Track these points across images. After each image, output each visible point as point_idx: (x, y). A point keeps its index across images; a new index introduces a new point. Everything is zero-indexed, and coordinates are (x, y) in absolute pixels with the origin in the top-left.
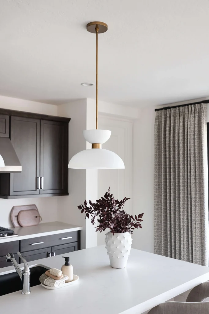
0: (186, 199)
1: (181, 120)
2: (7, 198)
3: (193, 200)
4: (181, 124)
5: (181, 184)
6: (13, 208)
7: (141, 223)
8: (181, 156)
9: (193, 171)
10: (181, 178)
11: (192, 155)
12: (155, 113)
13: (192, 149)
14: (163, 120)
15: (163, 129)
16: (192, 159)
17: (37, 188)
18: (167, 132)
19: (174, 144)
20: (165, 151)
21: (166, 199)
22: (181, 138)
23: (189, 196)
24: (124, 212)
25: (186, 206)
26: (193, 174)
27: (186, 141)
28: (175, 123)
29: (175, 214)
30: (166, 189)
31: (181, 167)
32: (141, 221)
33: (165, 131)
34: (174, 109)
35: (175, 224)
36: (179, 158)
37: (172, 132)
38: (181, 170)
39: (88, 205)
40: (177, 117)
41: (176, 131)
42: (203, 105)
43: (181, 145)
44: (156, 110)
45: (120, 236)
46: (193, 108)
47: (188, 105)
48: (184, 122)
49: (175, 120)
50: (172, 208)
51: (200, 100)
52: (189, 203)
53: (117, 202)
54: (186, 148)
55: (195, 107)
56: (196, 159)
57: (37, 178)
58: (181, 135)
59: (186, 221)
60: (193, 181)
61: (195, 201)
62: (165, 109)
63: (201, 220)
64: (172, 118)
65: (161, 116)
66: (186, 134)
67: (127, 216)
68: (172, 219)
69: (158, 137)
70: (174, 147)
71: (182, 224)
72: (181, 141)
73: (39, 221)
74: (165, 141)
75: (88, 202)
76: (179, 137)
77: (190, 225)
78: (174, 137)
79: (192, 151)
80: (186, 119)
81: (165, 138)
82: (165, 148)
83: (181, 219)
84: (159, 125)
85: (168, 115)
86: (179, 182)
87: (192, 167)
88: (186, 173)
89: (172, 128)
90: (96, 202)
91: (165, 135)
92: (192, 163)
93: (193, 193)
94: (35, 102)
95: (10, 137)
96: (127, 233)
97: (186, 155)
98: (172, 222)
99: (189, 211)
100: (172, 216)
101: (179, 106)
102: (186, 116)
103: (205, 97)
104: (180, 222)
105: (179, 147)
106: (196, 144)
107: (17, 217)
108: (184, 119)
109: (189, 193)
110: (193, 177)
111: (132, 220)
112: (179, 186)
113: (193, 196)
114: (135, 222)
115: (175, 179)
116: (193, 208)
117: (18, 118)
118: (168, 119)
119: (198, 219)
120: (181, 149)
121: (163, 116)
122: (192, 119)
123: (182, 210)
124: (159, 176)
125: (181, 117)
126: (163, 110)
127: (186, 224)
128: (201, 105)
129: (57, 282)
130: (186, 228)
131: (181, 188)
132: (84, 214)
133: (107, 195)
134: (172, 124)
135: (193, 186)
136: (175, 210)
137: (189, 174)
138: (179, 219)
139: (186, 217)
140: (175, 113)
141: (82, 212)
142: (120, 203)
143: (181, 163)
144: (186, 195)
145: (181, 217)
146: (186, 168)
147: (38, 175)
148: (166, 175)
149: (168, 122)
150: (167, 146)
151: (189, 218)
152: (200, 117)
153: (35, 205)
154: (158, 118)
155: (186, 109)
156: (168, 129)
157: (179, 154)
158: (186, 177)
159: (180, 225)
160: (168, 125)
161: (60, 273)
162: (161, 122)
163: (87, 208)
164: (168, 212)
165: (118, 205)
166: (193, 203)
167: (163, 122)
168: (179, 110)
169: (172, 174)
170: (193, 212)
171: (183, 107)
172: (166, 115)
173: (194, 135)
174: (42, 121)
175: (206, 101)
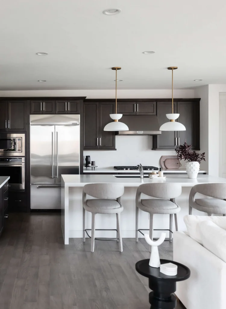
2: (155, 150)
6: (161, 157)
7: (204, 157)
17: (175, 144)
32: (204, 156)
57: (175, 139)
67: (196, 153)
73: (180, 167)
95: (157, 115)
96: (196, 162)
107: (164, 162)
111: (199, 156)
114: (201, 157)
147: (176, 137)
174: (178, 102)
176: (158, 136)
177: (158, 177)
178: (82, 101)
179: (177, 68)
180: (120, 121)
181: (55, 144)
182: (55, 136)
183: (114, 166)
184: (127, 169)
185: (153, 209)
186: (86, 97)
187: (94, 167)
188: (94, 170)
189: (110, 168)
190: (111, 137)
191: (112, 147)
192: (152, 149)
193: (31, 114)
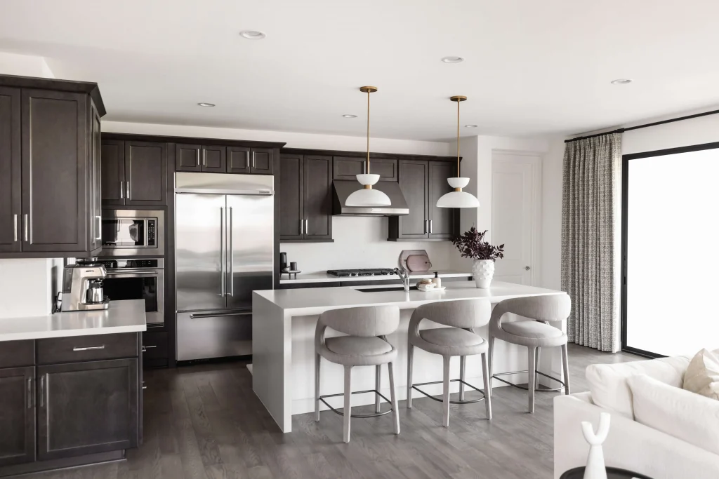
0: (594, 245)
1: (592, 154)
2: (395, 241)
3: (602, 246)
4: (592, 158)
5: (589, 228)
6: (402, 252)
7: (502, 253)
8: (590, 196)
9: (602, 212)
10: (590, 221)
11: (602, 194)
12: (565, 145)
13: (602, 187)
14: (572, 153)
15: (572, 164)
16: (601, 198)
17: (425, 231)
19: (583, 181)
20: (575, 190)
21: (574, 246)
23: (598, 242)
24: (486, 243)
25: (594, 253)
26: (602, 215)
27: (595, 177)
28: (585, 156)
29: (583, 263)
30: (574, 235)
31: (590, 208)
32: (503, 251)
33: (574, 166)
34: (584, 140)
35: (583, 275)
36: (588, 198)
37: (581, 167)
38: (591, 212)
39: (459, 238)
40: (588, 150)
41: (586, 167)
42: (616, 136)
43: (590, 183)
44: (566, 141)
46: (604, 139)
47: (599, 135)
48: (594, 156)
49: (585, 153)
50: (581, 257)
51: (613, 130)
52: (598, 250)
53: (480, 234)
54: (595, 186)
55: (606, 138)
56: (606, 198)
57: (425, 222)
58: (590, 171)
59: (594, 270)
60: (602, 224)
61: (604, 247)
62: (576, 139)
63: (611, 268)
64: (582, 151)
65: (571, 149)
66: (595, 169)
67: (489, 246)
68: (581, 269)
69: (567, 173)
70: (583, 185)
71: (590, 274)
72: (590, 178)
73: (429, 267)
74: (573, 179)
77: (598, 275)
79: (602, 190)
80: (597, 152)
81: (574, 175)
82: (574, 187)
83: (590, 269)
84: (569, 159)
85: (578, 148)
86: (588, 226)
87: (602, 208)
88: (595, 216)
89: (581, 163)
90: (464, 235)
91: (574, 171)
92: (602, 204)
93: (602, 238)
95: (398, 181)
96: (490, 260)
97: (595, 195)
98: (581, 273)
99: (597, 258)
101: (589, 137)
102: (597, 149)
103: (618, 126)
104: (588, 272)
105: (588, 185)
106: (607, 181)
107: (406, 261)
108: (594, 152)
109: (598, 239)
110: (602, 220)
111: (494, 250)
112: (587, 230)
113: (602, 241)
114: (498, 252)
115: (583, 222)
116: (601, 255)
117: (405, 161)
118: (578, 153)
119: (607, 267)
120: (590, 187)
121: (573, 149)
122: (603, 152)
123: (590, 258)
124: (568, 220)
125: (592, 150)
126: (573, 142)
127: (594, 274)
128: (612, 136)
130: (594, 277)
131: (590, 233)
132: (456, 245)
134: (581, 159)
135: (602, 229)
136: (583, 258)
137: (598, 216)
138: (588, 268)
139: (594, 266)
140: (585, 145)
142: (482, 235)
144: (594, 241)
145: (590, 266)
146: (595, 209)
147: (427, 219)
148: (574, 219)
149: (577, 156)
150: (576, 184)
151: (598, 267)
152: (611, 149)
153: (424, 250)
154: (568, 150)
155: (597, 141)
156: (576, 164)
157: (588, 194)
158: (595, 220)
159: (588, 276)
160: (577, 160)
164: (576, 261)
165: (480, 237)
166: (601, 250)
167: (572, 156)
168: (590, 141)
169: (581, 216)
170: (602, 259)
171: (594, 138)
172: (575, 147)
174: (430, 162)
175: (621, 131)
176: (400, 218)
177: (435, 287)
178: (278, 150)
179: (466, 99)
180: (375, 187)
182: (226, 214)
183: (327, 269)
184: (353, 275)
185: (450, 347)
186: (285, 144)
187: (295, 274)
188: (295, 279)
189: (320, 274)
190: (325, 218)
191: (327, 237)
192: (388, 240)
193: (176, 171)
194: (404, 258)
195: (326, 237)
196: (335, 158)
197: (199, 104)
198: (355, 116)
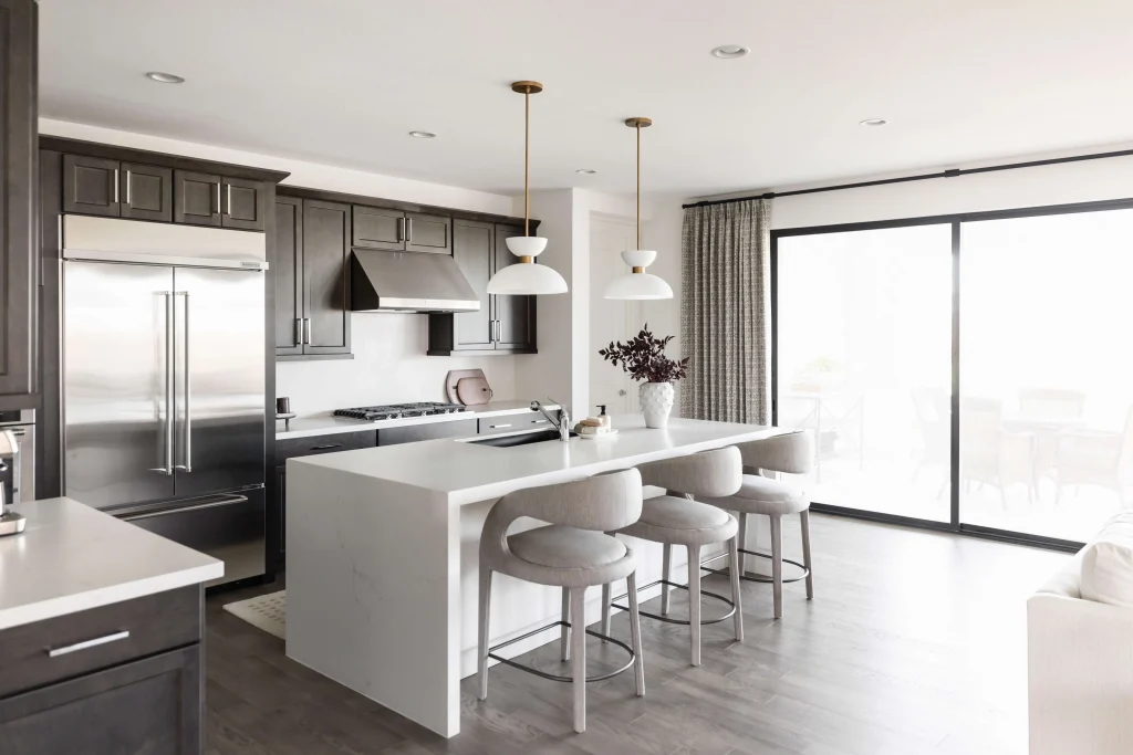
0: (735, 356)
1: (729, 226)
2: (448, 355)
3: (747, 357)
4: (728, 232)
5: (728, 332)
6: (450, 373)
7: (684, 370)
8: (728, 286)
9: (747, 310)
10: (728, 322)
11: (746, 285)
12: (683, 211)
13: (746, 274)
14: (697, 223)
15: (696, 240)
16: (746, 290)
17: (490, 339)
18: (705, 246)
19: (716, 265)
20: (701, 278)
21: (702, 359)
22: (728, 256)
23: (741, 351)
24: (664, 357)
25: (735, 368)
26: (747, 314)
27: (736, 260)
28: (717, 230)
29: (717, 383)
30: (701, 342)
31: (728, 303)
33: (701, 243)
34: (716, 206)
35: (717, 400)
36: (724, 289)
37: (712, 245)
38: (728, 309)
39: (616, 349)
40: (722, 221)
41: (720, 244)
42: (765, 201)
43: (728, 267)
44: (684, 206)
45: (660, 385)
46: (748, 206)
47: (739, 200)
48: (733, 229)
49: (717, 225)
50: (713, 374)
51: (761, 194)
52: (741, 363)
53: (657, 342)
54: (736, 272)
55: (751, 205)
56: (753, 290)
57: (490, 322)
58: (728, 250)
59: (735, 392)
60: (747, 326)
61: (751, 359)
62: (702, 204)
63: (760, 389)
64: (713, 222)
65: (693, 218)
66: (736, 248)
67: (667, 362)
68: (713, 391)
69: (689, 253)
70: (716, 270)
71: (728, 399)
72: (728, 261)
73: (489, 397)
74: (701, 261)
75: (615, 344)
76: (724, 253)
77: (741, 399)
78: (716, 253)
79: (746, 278)
80: (737, 224)
81: (701, 255)
82: (701, 272)
83: (728, 390)
84: (691, 233)
85: (706, 217)
86: (724, 329)
87: (747, 303)
88: (735, 315)
89: (712, 239)
90: (626, 344)
91: (701, 249)
92: (747, 298)
93: (747, 346)
94: (491, 196)
95: (452, 255)
96: (667, 384)
97: (735, 285)
98: (713, 397)
99: (741, 376)
100: (713, 386)
101: (725, 202)
102: (736, 219)
103: (767, 189)
104: (725, 395)
105: (724, 270)
106: (753, 266)
107: (457, 388)
108: (733, 223)
109: (740, 348)
110: (747, 321)
111: (674, 368)
112: (724, 335)
113: (747, 350)
114: (677, 369)
115: (717, 324)
116: (748, 370)
117: (463, 222)
118: (706, 224)
119: (755, 387)
120: (728, 274)
121: (697, 218)
122: (747, 225)
123: (728, 375)
124: (690, 320)
125: (729, 221)
126: (697, 208)
127: (735, 398)
128: (760, 202)
129: (599, 429)
130: (735, 404)
131: (728, 339)
132: (610, 361)
133: (642, 334)
134: (713, 232)
135: (747, 334)
136: (717, 376)
137: (741, 315)
138: (725, 390)
139: (735, 387)
140: (718, 213)
141: (606, 358)
142: (662, 344)
143: (728, 297)
144: (735, 351)
145: (728, 387)
146: (735, 306)
147: (493, 318)
148: (701, 319)
149: (706, 228)
150: (704, 268)
151: (741, 388)
152: (759, 220)
153: (481, 370)
154: (688, 220)
155: (737, 208)
156: (705, 239)
157: (724, 283)
158: (735, 320)
159: (725, 401)
160: (705, 234)
161: (601, 420)
162: (694, 227)
163: (614, 353)
164: (705, 379)
165: (657, 346)
166: (747, 363)
167: (697, 229)
168: (725, 207)
169: (712, 315)
170: (747, 376)
171: (732, 204)
172: (702, 215)
173: (750, 251)
174: (498, 226)
175: (770, 196)
176: (455, 315)
178: (272, 187)
179: (650, 124)
181: (173, 341)
182: (173, 307)
184: (394, 416)
186: (286, 175)
187: (287, 420)
188: (287, 430)
189: (320, 417)
190: (339, 314)
191: (343, 350)
192: (429, 353)
193: (63, 213)
194: (453, 383)
195: (341, 349)
196: (355, 208)
197: (149, 75)
198: (431, 135)
